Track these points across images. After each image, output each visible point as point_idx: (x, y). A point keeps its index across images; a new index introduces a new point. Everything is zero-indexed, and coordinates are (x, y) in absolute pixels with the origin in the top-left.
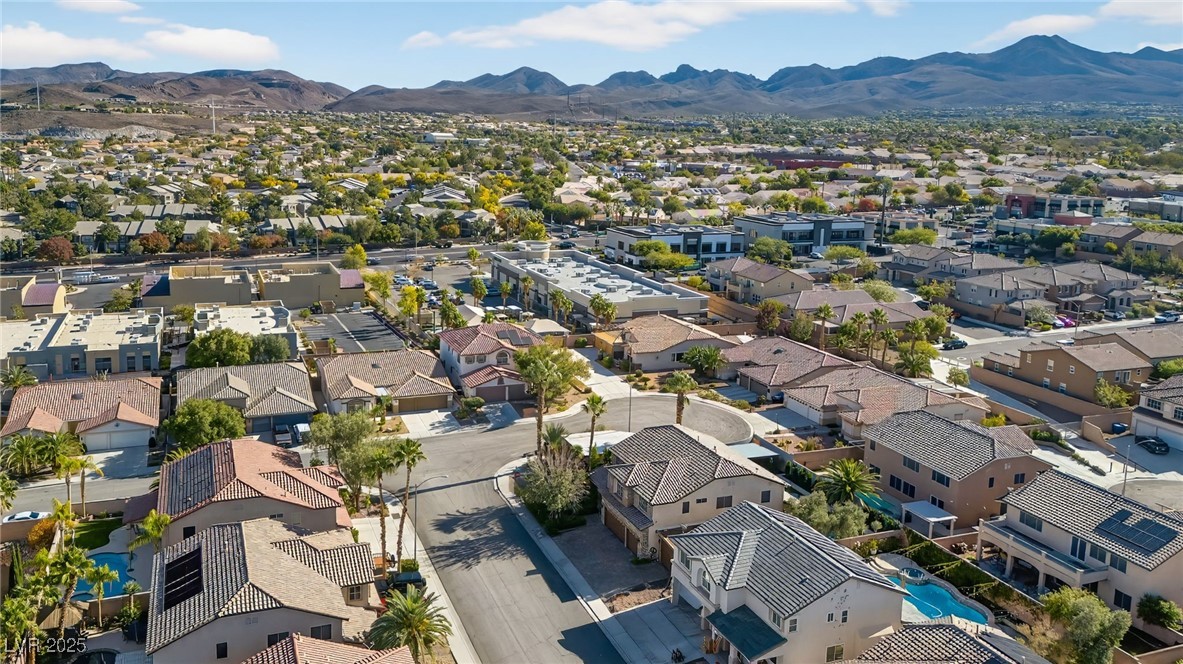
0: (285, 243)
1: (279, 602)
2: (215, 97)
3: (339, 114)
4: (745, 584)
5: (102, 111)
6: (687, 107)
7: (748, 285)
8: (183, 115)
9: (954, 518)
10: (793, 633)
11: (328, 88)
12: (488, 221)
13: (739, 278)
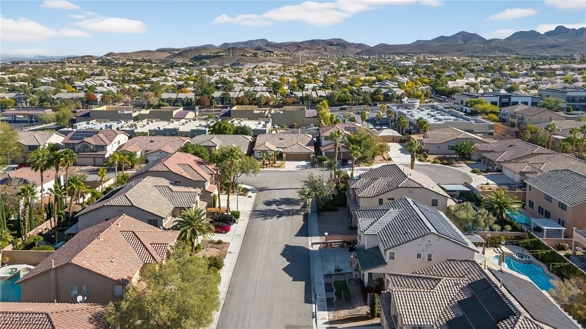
0: (298, 103)
1: (132, 204)
2: (307, 51)
3: (361, 56)
4: (377, 233)
5: (255, 56)
6: (558, 48)
7: (522, 119)
8: (289, 57)
9: (565, 228)
10: (392, 260)
11: (360, 46)
12: (400, 94)
13: (517, 115)
